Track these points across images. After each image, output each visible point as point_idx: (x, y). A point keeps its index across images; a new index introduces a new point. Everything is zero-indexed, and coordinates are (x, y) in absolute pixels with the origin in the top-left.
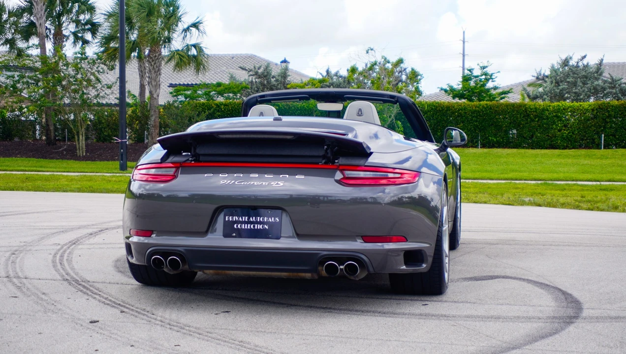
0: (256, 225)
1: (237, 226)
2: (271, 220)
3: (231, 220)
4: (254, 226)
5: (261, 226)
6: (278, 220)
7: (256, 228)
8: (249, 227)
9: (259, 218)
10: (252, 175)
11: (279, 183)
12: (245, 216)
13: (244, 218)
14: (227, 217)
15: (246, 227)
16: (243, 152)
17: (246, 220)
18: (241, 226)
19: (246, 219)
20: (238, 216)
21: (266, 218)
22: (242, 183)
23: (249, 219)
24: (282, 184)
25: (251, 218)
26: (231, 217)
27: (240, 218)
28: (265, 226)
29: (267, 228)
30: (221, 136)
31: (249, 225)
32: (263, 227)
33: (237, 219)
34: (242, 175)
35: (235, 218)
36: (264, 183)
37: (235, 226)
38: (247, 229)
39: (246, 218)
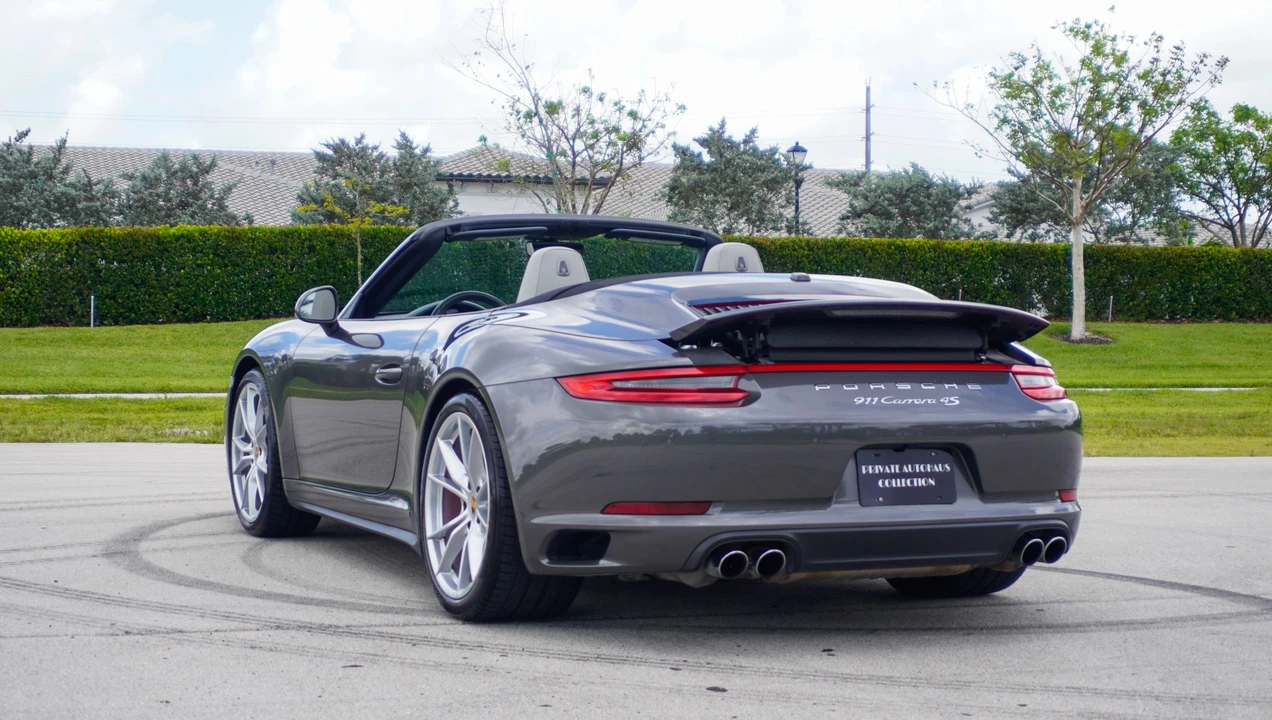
0: (915, 480)
1: (883, 483)
2: (938, 468)
3: (871, 472)
4: (912, 482)
5: (923, 480)
6: (949, 469)
7: (916, 484)
8: (904, 485)
9: (917, 466)
10: (901, 387)
11: (952, 399)
12: (895, 464)
13: (892, 466)
14: (864, 467)
15: (899, 485)
16: (852, 344)
17: (897, 471)
18: (889, 483)
19: (894, 469)
20: (883, 464)
21: (929, 466)
22: (894, 402)
23: (901, 469)
24: (957, 402)
25: (905, 467)
26: (870, 467)
27: (887, 468)
28: (930, 480)
29: (933, 483)
30: (838, 313)
31: (903, 480)
32: (926, 482)
33: (882, 470)
34: (882, 386)
35: (878, 469)
36: (929, 401)
37: (880, 483)
38: (901, 488)
39: (897, 467)
